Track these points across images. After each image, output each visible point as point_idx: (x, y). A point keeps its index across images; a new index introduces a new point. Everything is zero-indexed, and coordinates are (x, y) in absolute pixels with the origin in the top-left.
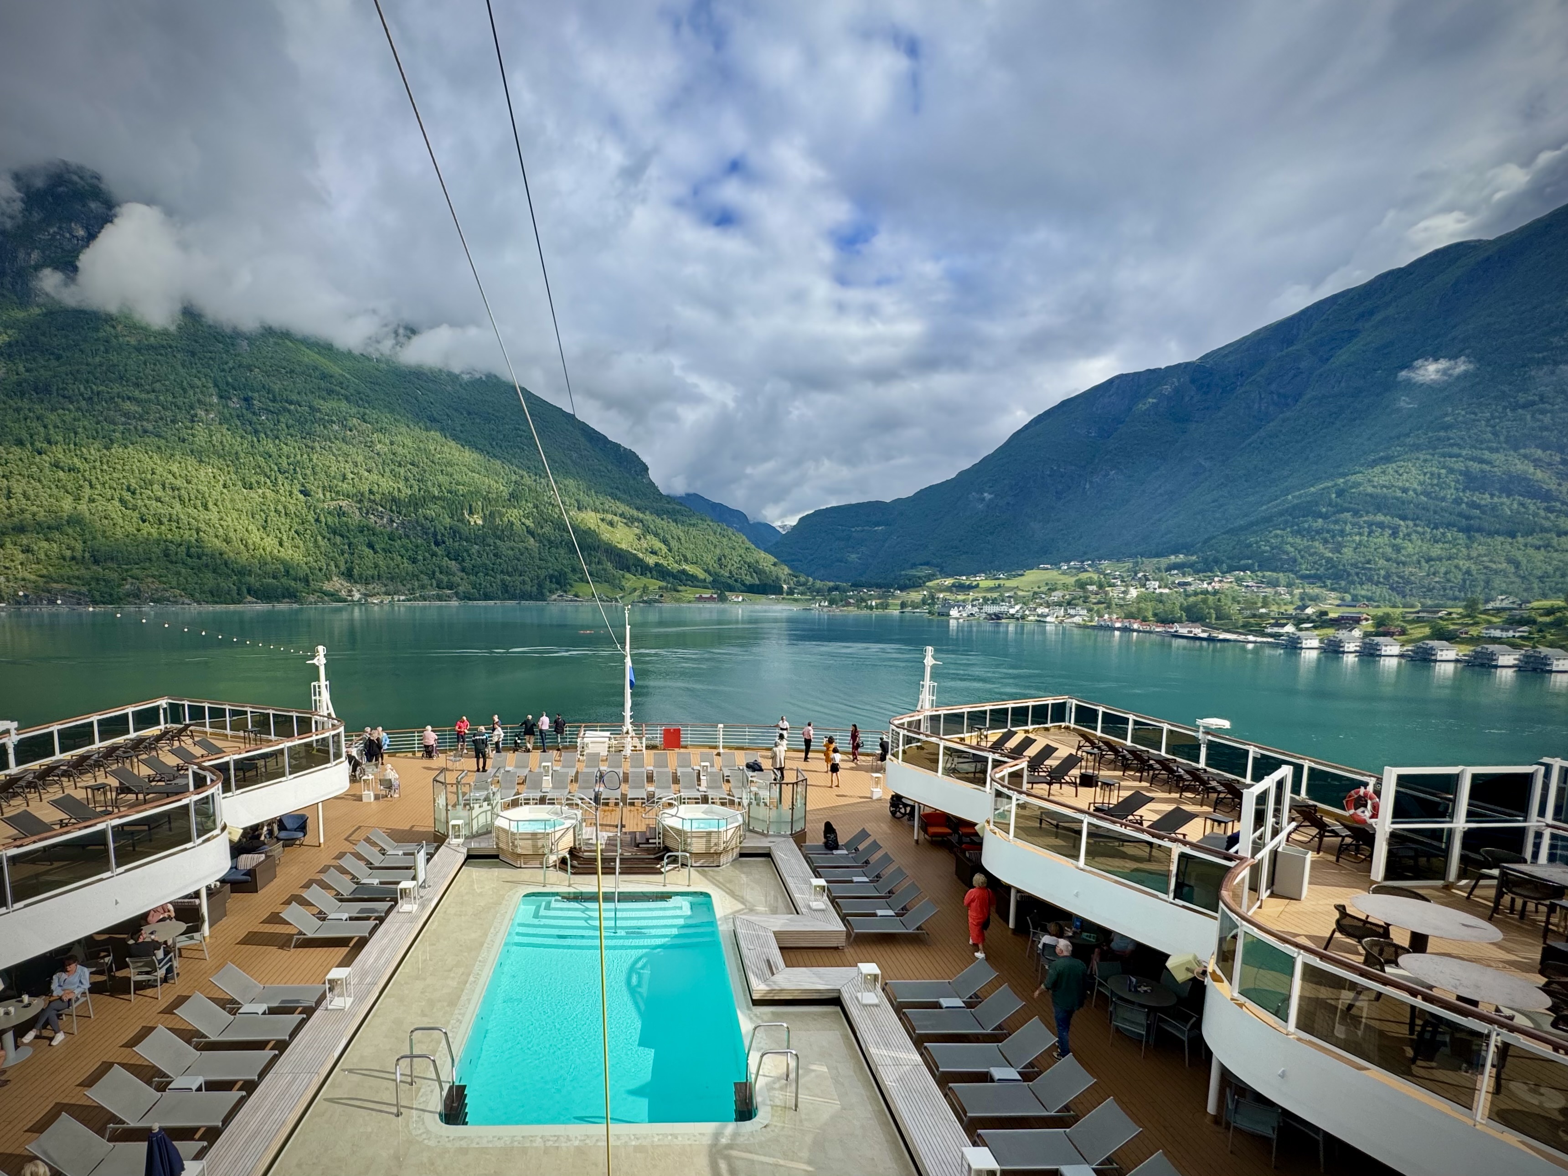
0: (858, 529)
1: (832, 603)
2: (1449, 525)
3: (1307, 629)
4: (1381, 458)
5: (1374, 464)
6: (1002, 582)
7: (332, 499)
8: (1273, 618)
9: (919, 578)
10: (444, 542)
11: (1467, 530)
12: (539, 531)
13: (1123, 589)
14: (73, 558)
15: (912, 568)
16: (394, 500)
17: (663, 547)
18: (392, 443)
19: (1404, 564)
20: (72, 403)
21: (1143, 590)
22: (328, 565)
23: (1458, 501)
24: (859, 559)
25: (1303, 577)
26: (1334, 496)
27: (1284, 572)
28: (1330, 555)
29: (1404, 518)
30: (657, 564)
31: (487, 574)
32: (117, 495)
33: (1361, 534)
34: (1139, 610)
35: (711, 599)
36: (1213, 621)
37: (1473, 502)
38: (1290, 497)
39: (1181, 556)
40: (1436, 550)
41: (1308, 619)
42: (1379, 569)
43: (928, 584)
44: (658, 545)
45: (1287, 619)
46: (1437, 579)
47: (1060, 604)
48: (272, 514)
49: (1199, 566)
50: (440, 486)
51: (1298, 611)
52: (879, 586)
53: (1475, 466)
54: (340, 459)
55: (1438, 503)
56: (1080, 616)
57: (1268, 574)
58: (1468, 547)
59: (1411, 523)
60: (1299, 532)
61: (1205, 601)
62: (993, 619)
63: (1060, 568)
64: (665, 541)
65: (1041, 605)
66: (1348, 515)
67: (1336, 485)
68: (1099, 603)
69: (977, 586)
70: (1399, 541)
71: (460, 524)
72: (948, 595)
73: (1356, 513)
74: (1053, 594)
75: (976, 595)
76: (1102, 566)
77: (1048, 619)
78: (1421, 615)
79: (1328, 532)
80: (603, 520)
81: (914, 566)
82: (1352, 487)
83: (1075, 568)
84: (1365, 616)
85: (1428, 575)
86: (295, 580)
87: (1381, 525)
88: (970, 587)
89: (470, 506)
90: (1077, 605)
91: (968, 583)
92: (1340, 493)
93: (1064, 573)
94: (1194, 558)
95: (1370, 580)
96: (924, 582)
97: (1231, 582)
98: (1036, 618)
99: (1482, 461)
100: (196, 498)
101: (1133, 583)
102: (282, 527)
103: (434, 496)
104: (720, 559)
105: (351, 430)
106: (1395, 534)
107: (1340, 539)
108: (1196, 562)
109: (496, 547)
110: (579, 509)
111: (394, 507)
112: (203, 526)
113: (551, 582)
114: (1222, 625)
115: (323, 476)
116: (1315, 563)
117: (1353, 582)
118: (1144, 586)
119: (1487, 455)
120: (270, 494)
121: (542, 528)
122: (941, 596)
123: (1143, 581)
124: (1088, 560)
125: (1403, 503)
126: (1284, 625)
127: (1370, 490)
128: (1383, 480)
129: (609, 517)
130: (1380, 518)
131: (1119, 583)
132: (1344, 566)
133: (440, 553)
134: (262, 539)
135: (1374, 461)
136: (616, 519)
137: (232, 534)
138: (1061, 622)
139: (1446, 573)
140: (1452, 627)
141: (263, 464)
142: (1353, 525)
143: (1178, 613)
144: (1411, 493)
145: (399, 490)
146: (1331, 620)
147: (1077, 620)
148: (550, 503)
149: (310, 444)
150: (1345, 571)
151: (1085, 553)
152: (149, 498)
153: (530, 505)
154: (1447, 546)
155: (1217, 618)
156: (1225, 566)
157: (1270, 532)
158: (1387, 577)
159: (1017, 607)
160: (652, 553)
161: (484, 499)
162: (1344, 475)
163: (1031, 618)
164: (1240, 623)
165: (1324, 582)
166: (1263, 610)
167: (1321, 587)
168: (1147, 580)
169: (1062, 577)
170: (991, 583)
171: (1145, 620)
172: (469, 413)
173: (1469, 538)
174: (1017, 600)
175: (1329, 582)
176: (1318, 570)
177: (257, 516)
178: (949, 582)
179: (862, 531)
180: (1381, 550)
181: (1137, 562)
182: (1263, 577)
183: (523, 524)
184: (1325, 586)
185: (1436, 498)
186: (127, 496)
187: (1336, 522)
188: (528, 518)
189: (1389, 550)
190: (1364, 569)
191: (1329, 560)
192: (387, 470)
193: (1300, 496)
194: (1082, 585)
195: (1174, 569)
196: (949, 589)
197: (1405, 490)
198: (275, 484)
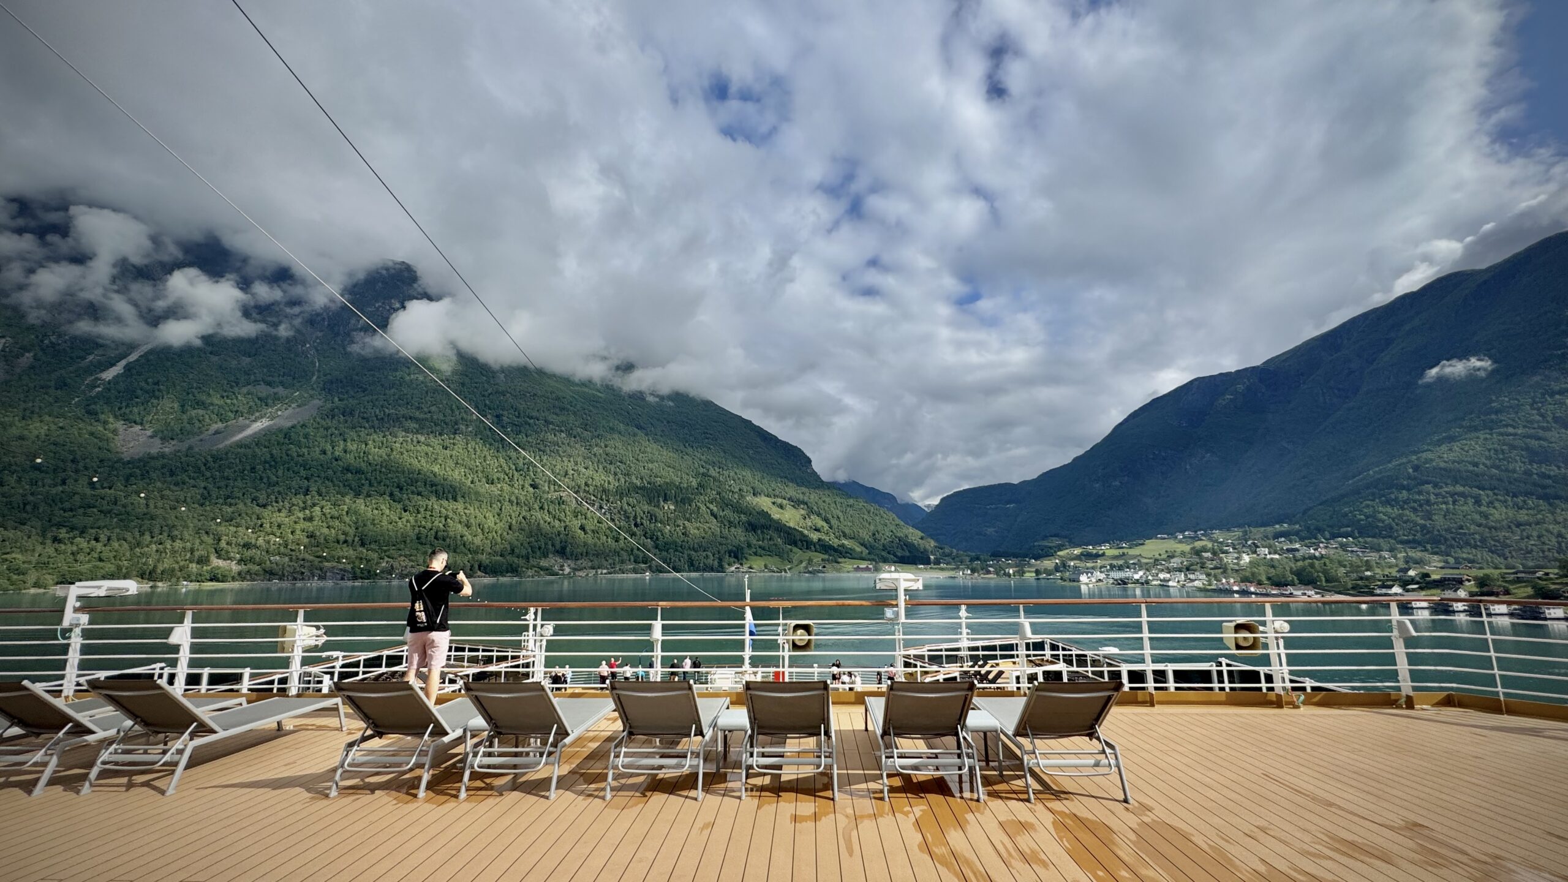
0: (993, 506)
1: (973, 571)
2: (1528, 494)
3: (1413, 590)
4: (1444, 438)
5: (1440, 443)
6: (1125, 551)
7: (555, 491)
8: (1379, 581)
9: (1050, 548)
10: (642, 524)
11: (1546, 497)
12: (721, 514)
13: (1236, 555)
14: (345, 542)
15: (1043, 540)
16: (604, 491)
17: (825, 524)
18: (606, 446)
19: (1496, 529)
20: (368, 422)
21: (1255, 556)
22: (546, 544)
23: (1528, 473)
24: (996, 532)
25: (1402, 542)
26: (1411, 470)
27: (1383, 538)
28: (1423, 522)
29: (1483, 489)
30: (819, 540)
31: (676, 550)
33: (1446, 503)
34: (1253, 574)
35: (867, 569)
36: (1324, 584)
37: (1543, 473)
38: (1371, 472)
39: (1285, 525)
40: (1523, 516)
41: (1412, 581)
42: (1473, 534)
43: (1059, 553)
44: (820, 523)
45: (1392, 581)
46: (1533, 542)
47: (1180, 570)
48: (506, 503)
49: (1303, 534)
50: (642, 479)
51: (1401, 574)
52: (1015, 556)
53: (1534, 443)
54: (564, 459)
55: (1511, 475)
56: (1200, 580)
57: (1369, 539)
58: (1553, 513)
59: (1490, 493)
60: (1388, 502)
61: (1312, 566)
62: (1119, 584)
63: (1176, 538)
64: (827, 520)
65: (1163, 570)
66: (1429, 487)
67: (1410, 461)
68: (1216, 568)
70: (1483, 509)
71: (656, 509)
72: (1077, 563)
73: (1436, 485)
74: (1172, 560)
75: (1104, 562)
76: (1215, 536)
77: (1171, 583)
78: (1519, 575)
79: (1415, 501)
80: (774, 503)
81: (1045, 538)
82: (1425, 463)
83: (1190, 537)
84: (1466, 577)
85: (1522, 539)
86: (518, 557)
87: (1462, 495)
88: (1097, 556)
89: (665, 494)
90: (1195, 570)
91: (1095, 552)
92: (1416, 468)
93: (1180, 542)
94: (1297, 526)
95: (1467, 544)
96: (1055, 552)
97: (1336, 548)
98: (1159, 582)
99: (1539, 439)
100: (449, 492)
101: (1244, 549)
102: (513, 515)
103: (637, 487)
104: (874, 535)
105: (575, 437)
106: (1478, 502)
107: (1428, 508)
108: (1301, 531)
109: (685, 528)
110: (754, 494)
111: (604, 497)
112: (451, 514)
113: (730, 556)
114: (1333, 587)
116: (1410, 529)
117: (1452, 546)
118: (1255, 552)
119: (1541, 433)
120: (506, 487)
121: (723, 511)
122: (1072, 564)
123: (1253, 548)
124: (1200, 530)
125: (1477, 475)
126: (1391, 587)
127: (1442, 465)
128: (1452, 456)
129: (779, 501)
130: (1459, 489)
131: (1231, 550)
132: (1438, 531)
133: (638, 533)
134: (496, 524)
135: (1438, 440)
136: (785, 502)
137: (472, 521)
138: (1183, 586)
139: (1539, 537)
140: (1553, 587)
141: (504, 465)
142: (1436, 495)
143: (1290, 577)
144: (1481, 466)
145: (609, 483)
146: (1434, 581)
147: (1197, 583)
148: (730, 491)
149: (543, 448)
150: (1441, 536)
151: (1198, 524)
152: (413, 493)
153: (714, 493)
154: (1531, 512)
155: (1327, 581)
156: (1327, 534)
157: (1361, 503)
158: (1483, 540)
159: (1141, 573)
160: (816, 530)
161: (677, 488)
162: (1415, 453)
163: (1155, 583)
164: (1350, 586)
165: (1425, 547)
166: (1368, 573)
167: (1422, 551)
168: (1257, 547)
169: (1179, 546)
170: (1116, 552)
171: (1260, 583)
172: (668, 422)
173: (1550, 505)
174: (1139, 566)
175: (1429, 546)
176: (1415, 535)
177: (494, 506)
178: (1077, 551)
179: (996, 508)
180: (1469, 517)
181: (1246, 531)
182: (1366, 542)
183: (708, 508)
184: (1426, 550)
185: (1507, 470)
186: (397, 492)
187: (1420, 493)
188: (712, 503)
189: (1477, 517)
190: (1460, 534)
191: (1423, 527)
192: (601, 467)
193: (1380, 472)
194: (1197, 552)
195: (1281, 537)
196: (1078, 558)
197: (1476, 465)
198: (511, 479)
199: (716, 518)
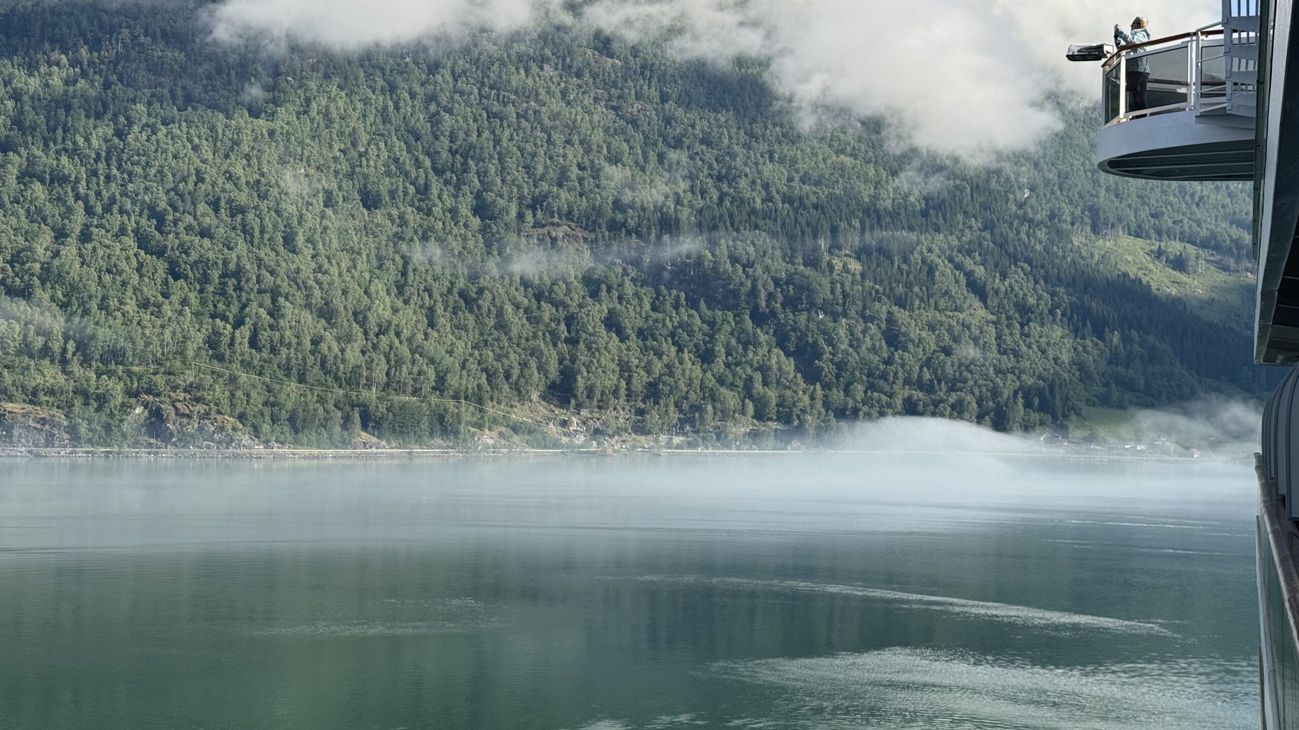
7: (537, 224)
10: (773, 313)
12: (998, 284)
14: (45, 351)
22: (524, 365)
31: (871, 387)
32: (131, 226)
50: (766, 186)
54: (555, 136)
71: (808, 272)
80: (1159, 254)
86: (456, 397)
89: (834, 230)
100: (275, 226)
102: (435, 285)
103: (753, 212)
105: (579, 75)
110: (1095, 229)
112: (285, 287)
113: (1028, 405)
115: (520, 175)
120: (411, 215)
121: (1004, 276)
133: (763, 338)
134: (395, 311)
137: (338, 302)
141: (405, 157)
145: (678, 199)
148: (1025, 219)
149: (496, 107)
152: (189, 229)
153: (976, 224)
177: (389, 263)
183: (958, 267)
188: (969, 253)
192: (652, 155)
199: (983, 298)
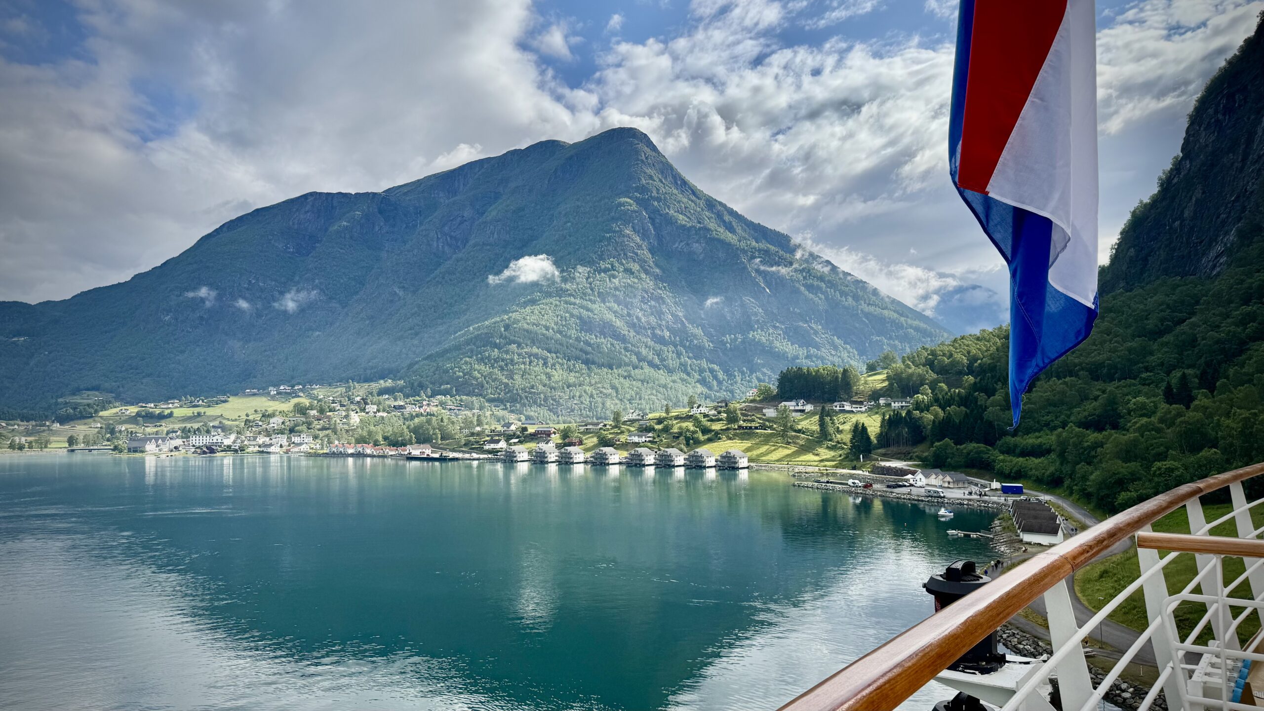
2: (577, 358)
9: (88, 405)
11: (586, 362)
13: (344, 414)
15: (74, 394)
19: (555, 389)
21: (363, 414)
23: (578, 339)
25: (490, 401)
26: (503, 329)
27: (476, 396)
28: (506, 381)
29: (550, 352)
33: (524, 363)
37: (587, 340)
38: (471, 328)
39: (390, 381)
40: (572, 378)
41: (514, 435)
42: (540, 393)
43: (101, 414)
47: (281, 432)
49: (408, 391)
52: (24, 418)
53: (584, 313)
55: (568, 340)
56: (306, 444)
57: (464, 398)
58: (589, 376)
59: (554, 355)
60: (481, 360)
63: (269, 393)
65: (260, 433)
66: (514, 347)
67: (503, 320)
68: (324, 428)
69: (171, 415)
70: (549, 370)
72: (131, 427)
73: (519, 346)
74: (270, 422)
75: (171, 426)
76: (316, 391)
77: (271, 449)
79: (503, 360)
81: (76, 391)
82: (514, 323)
83: (286, 393)
84: (553, 430)
87: (536, 356)
88: (161, 417)
90: (301, 432)
91: (157, 411)
92: (507, 327)
93: (273, 399)
94: (401, 383)
96: (96, 412)
97: (437, 405)
98: (257, 448)
101: (352, 407)
106: (545, 364)
107: (512, 367)
108: (404, 387)
114: (448, 445)
116: (497, 388)
118: (363, 410)
122: (123, 429)
124: (298, 384)
125: (547, 338)
126: (497, 442)
127: (526, 326)
128: (533, 319)
130: (535, 350)
131: (339, 408)
132: (517, 390)
138: (286, 452)
140: (610, 436)
142: (519, 355)
144: (551, 331)
147: (303, 448)
150: (518, 394)
151: (296, 377)
154: (577, 374)
156: (429, 391)
157: (461, 359)
162: (506, 312)
163: (251, 449)
164: (463, 442)
166: (479, 429)
169: (274, 403)
171: (377, 444)
173: (589, 369)
176: (499, 394)
178: (133, 410)
180: (539, 377)
182: (461, 400)
185: (566, 336)
187: (507, 352)
189: (544, 377)
190: (531, 393)
191: (506, 385)
193: (479, 328)
195: (386, 393)
196: (133, 420)
197: (547, 328)
